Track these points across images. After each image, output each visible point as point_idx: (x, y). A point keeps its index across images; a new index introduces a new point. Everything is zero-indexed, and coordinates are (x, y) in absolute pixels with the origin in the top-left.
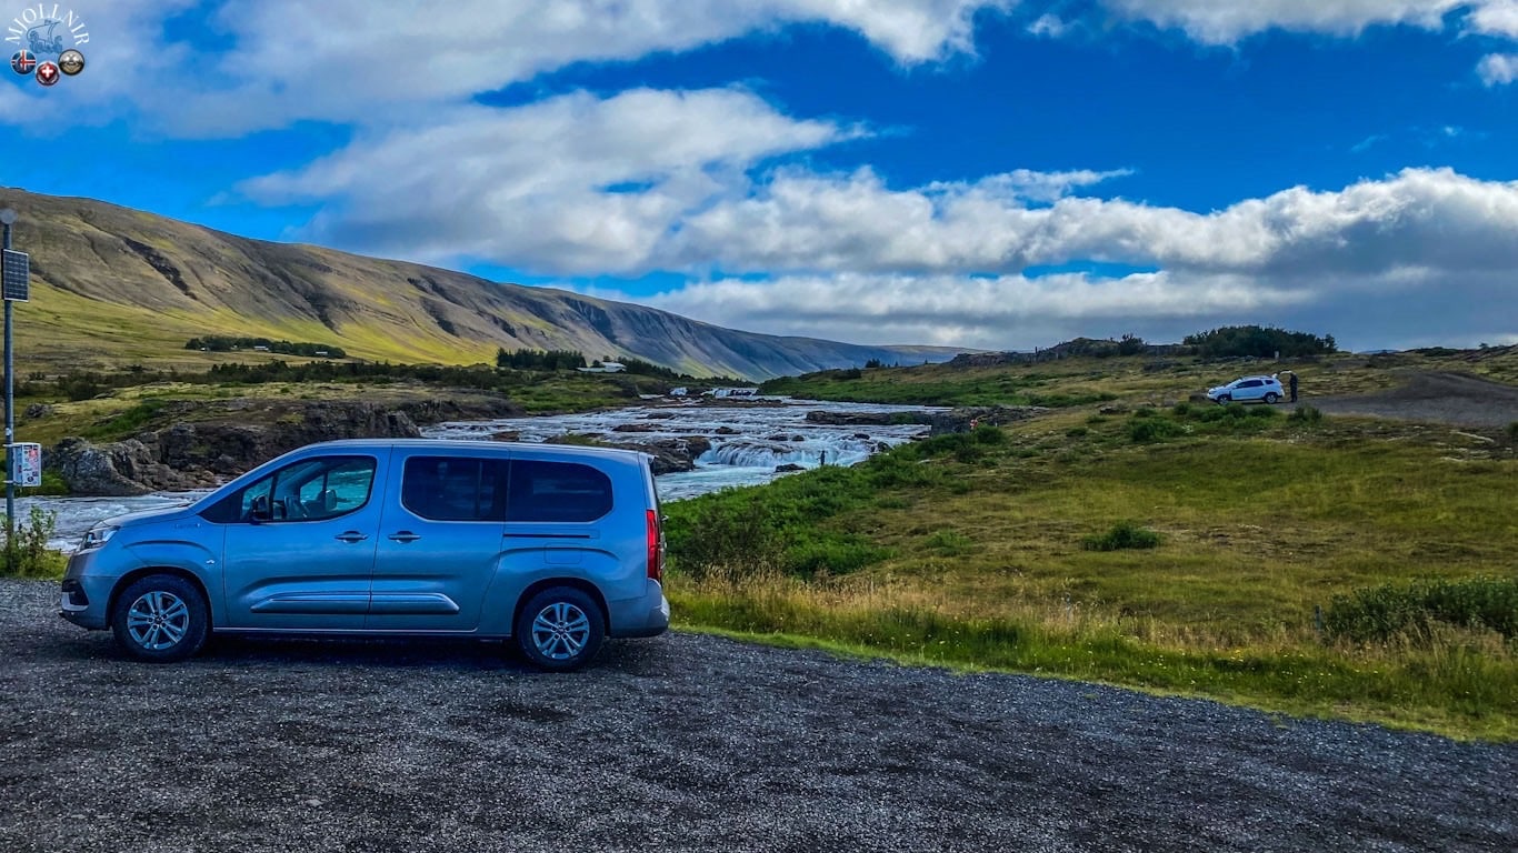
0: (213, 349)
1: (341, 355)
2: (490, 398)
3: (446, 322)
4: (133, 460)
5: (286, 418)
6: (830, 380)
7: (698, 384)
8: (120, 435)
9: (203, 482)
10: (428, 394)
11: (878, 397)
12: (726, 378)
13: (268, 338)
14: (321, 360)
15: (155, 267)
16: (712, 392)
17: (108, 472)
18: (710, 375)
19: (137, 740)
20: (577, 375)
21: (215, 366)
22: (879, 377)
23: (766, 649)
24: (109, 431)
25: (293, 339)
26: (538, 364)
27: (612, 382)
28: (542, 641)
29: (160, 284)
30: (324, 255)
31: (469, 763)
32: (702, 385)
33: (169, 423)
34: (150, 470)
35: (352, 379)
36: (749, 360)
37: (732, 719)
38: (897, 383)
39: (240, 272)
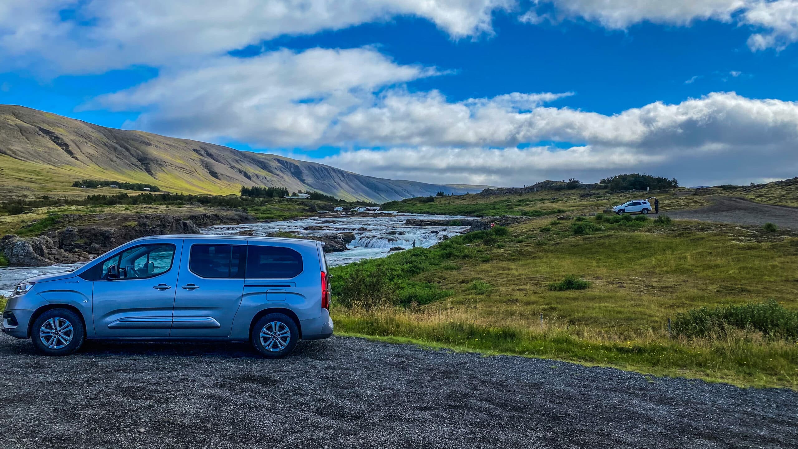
0: (88, 187)
1: (158, 190)
2: (237, 213)
3: (213, 172)
4: (44, 247)
5: (128, 223)
6: (418, 202)
7: (348, 205)
8: (36, 233)
9: (82, 258)
10: (204, 211)
11: (443, 212)
12: (363, 202)
13: (118, 181)
14: (146, 192)
15: (55, 142)
16: (356, 209)
17: (30, 253)
18: (355, 201)
19: (44, 398)
20: (283, 200)
21: (89, 196)
22: (443, 201)
23: (385, 345)
24: (31, 231)
25: (132, 181)
26: (264, 195)
27: (303, 204)
28: (265, 342)
29: (58, 152)
30: (148, 137)
31: (226, 407)
32: (351, 205)
33: (63, 227)
34: (53, 252)
35: (163, 203)
36: (375, 192)
37: (366, 382)
38: (453, 204)
39: (102, 146)
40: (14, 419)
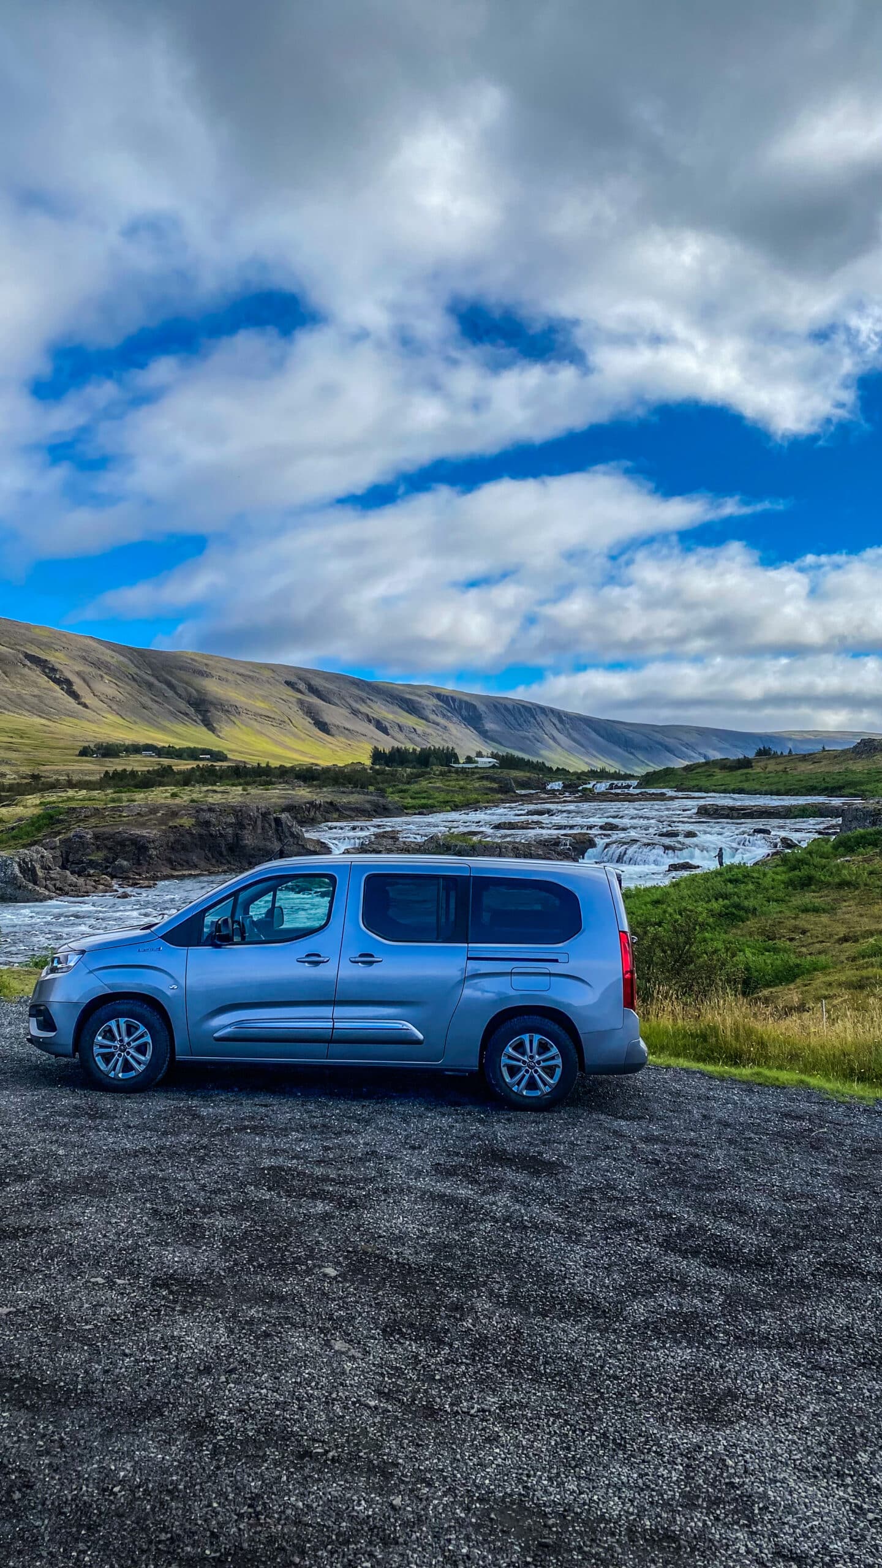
0: (104, 755)
1: (224, 758)
2: (369, 798)
3: (321, 722)
4: (38, 867)
5: (178, 822)
6: (717, 770)
7: (574, 777)
8: (25, 842)
9: (101, 887)
10: (309, 795)
11: (774, 788)
12: (603, 771)
13: (155, 743)
14: (205, 763)
15: (50, 678)
16: (589, 786)
17: (15, 878)
18: (586, 769)
20: (450, 772)
21: (107, 772)
22: (772, 766)
23: (748, 1087)
24: (14, 838)
25: (179, 744)
26: (412, 762)
27: (487, 778)
28: (512, 1076)
29: (55, 694)
30: (206, 661)
31: (475, 1224)
32: (579, 778)
33: (68, 829)
34: (53, 876)
35: (236, 782)
36: (627, 751)
37: (746, 1176)
38: (795, 772)
39: (129, 681)
40: (88, 1231)
